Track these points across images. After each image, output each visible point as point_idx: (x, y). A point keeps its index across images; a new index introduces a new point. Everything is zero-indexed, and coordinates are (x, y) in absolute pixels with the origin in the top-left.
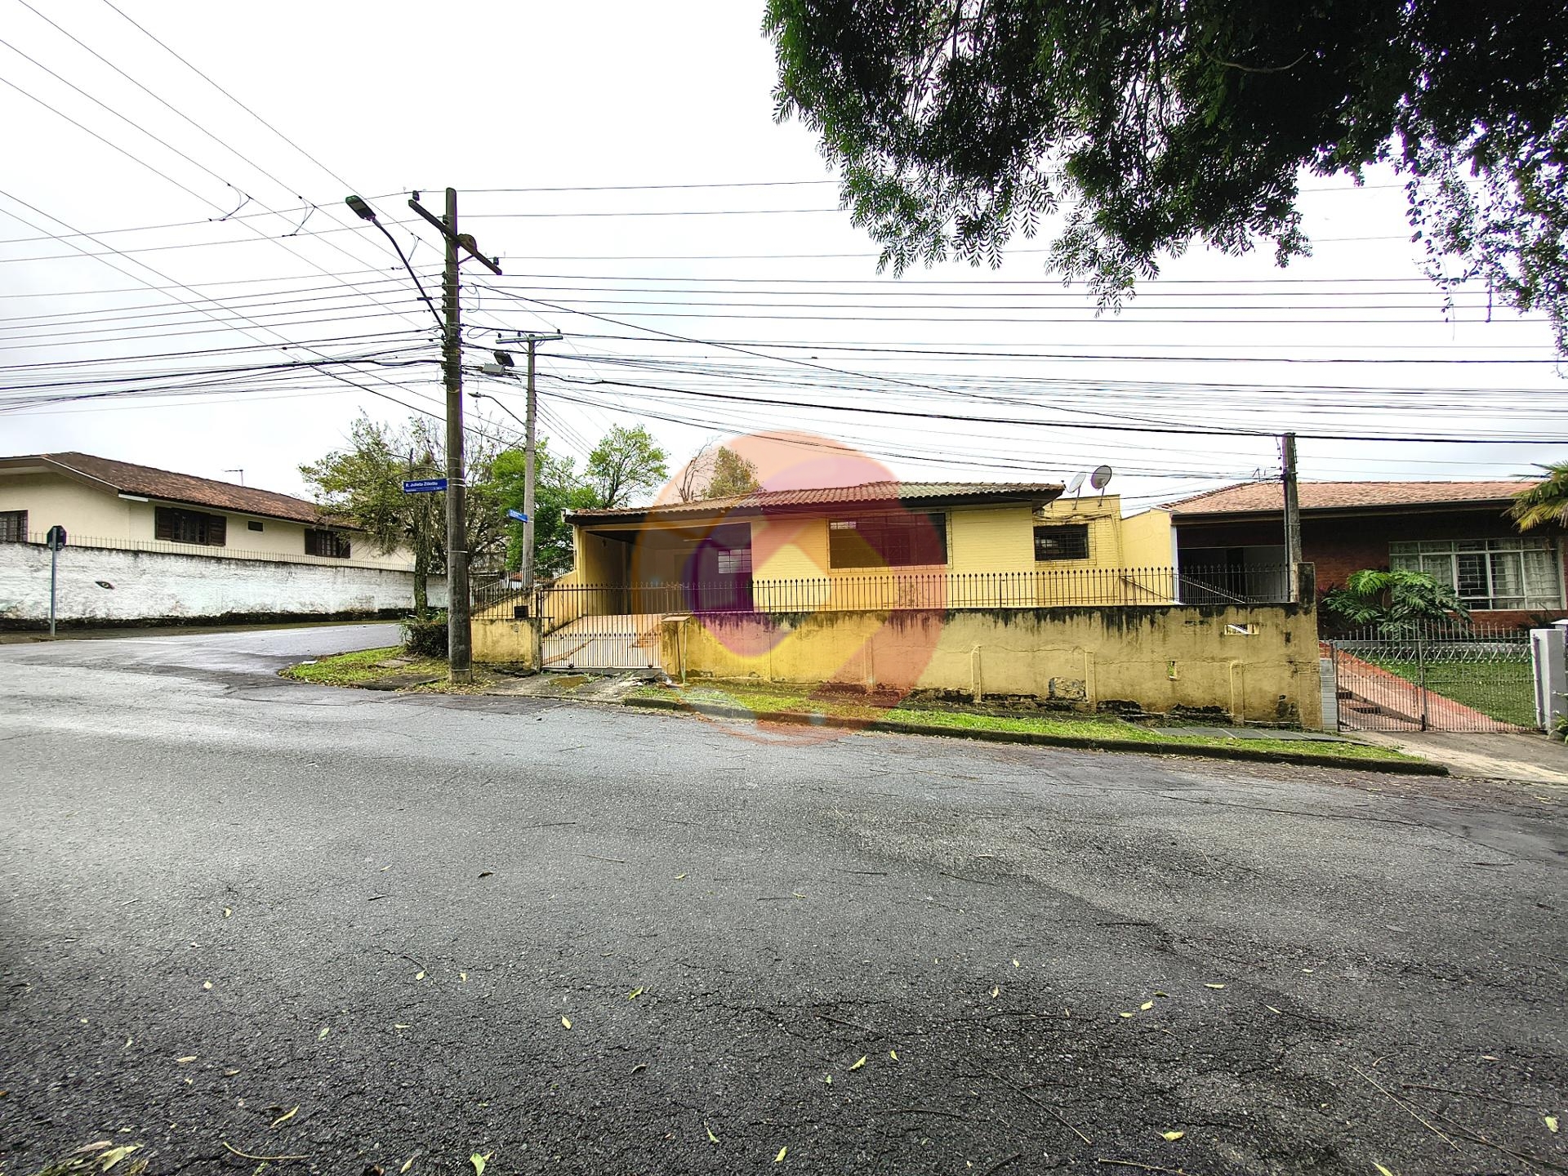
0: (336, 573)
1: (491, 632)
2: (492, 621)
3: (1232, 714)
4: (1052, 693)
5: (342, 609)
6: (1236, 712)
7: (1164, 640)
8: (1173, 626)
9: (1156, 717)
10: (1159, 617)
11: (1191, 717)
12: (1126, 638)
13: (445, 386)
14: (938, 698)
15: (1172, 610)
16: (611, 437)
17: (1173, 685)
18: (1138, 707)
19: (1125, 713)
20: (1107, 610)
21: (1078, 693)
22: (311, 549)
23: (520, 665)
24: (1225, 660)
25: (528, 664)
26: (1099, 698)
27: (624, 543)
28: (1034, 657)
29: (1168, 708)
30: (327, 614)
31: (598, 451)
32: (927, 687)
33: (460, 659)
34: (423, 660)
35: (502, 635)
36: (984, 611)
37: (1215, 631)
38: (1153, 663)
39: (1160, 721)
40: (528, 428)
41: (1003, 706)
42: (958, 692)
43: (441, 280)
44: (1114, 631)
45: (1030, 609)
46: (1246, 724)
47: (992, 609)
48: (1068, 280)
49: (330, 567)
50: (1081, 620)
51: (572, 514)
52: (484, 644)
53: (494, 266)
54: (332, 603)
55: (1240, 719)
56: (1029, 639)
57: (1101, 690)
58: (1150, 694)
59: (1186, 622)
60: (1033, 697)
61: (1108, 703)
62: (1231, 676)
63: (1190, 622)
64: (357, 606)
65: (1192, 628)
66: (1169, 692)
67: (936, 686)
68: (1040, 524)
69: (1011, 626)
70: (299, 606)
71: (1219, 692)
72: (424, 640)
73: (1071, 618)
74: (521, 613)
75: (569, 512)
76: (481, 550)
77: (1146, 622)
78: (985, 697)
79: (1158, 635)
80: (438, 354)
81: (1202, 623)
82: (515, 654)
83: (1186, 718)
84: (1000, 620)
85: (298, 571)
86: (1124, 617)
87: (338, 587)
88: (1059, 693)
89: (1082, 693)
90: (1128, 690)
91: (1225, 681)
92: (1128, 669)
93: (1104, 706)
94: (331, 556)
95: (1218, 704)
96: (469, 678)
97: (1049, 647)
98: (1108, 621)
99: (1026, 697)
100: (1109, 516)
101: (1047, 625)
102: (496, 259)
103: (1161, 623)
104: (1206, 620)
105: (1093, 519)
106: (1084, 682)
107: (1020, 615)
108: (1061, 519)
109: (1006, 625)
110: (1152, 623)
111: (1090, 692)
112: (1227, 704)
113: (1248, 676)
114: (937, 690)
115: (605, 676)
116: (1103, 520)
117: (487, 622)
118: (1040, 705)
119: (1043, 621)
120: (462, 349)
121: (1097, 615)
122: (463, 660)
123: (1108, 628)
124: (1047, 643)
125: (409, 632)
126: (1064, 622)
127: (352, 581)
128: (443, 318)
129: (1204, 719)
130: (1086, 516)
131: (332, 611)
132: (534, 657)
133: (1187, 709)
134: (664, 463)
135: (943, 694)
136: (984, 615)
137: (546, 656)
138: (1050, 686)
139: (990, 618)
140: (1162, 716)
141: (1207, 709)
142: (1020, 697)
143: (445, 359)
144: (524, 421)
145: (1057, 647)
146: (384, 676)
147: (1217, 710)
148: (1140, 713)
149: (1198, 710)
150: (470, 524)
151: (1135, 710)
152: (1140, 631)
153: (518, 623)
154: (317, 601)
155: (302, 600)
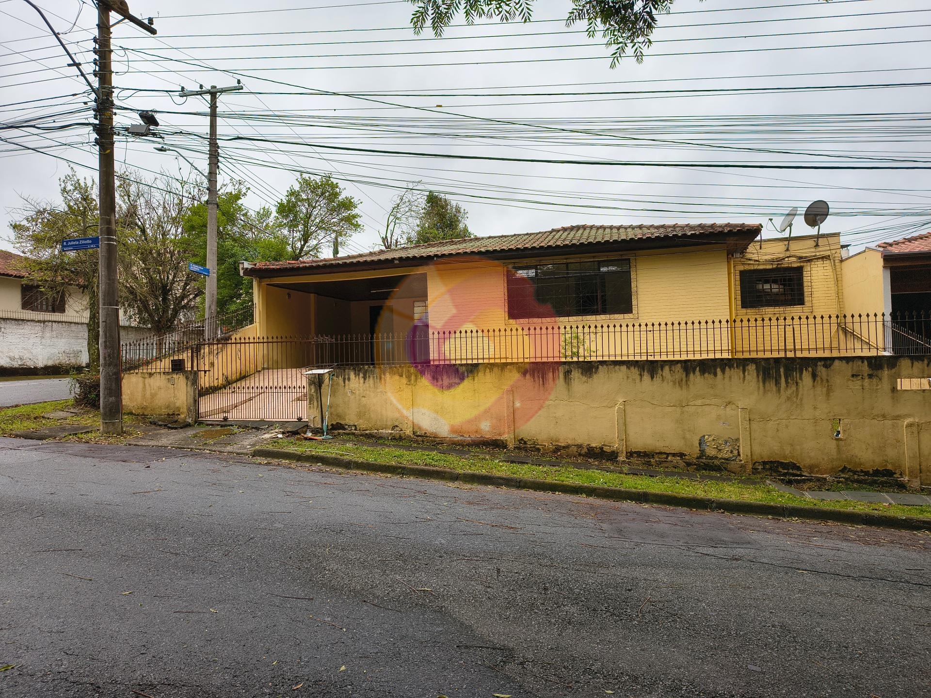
0: (44, 328)
1: (150, 385)
2: (151, 375)
3: (907, 478)
4: (702, 451)
5: (50, 363)
6: (910, 476)
7: (828, 394)
8: (837, 381)
9: (818, 480)
10: (821, 370)
11: (858, 481)
12: (786, 393)
13: (97, 148)
14: (580, 455)
15: (837, 362)
16: (297, 187)
17: (838, 446)
18: (799, 468)
19: (785, 475)
20: (763, 363)
21: (732, 452)
22: (27, 304)
23: (176, 418)
24: (897, 417)
25: (182, 416)
26: (755, 458)
27: (312, 295)
28: (683, 413)
29: (832, 471)
30: (35, 368)
31: (285, 201)
32: (570, 442)
33: (110, 410)
34: (88, 412)
35: (160, 388)
36: (629, 364)
37: (886, 385)
38: (816, 421)
39: (821, 484)
40: (210, 181)
41: (649, 464)
42: (601, 448)
43: (92, 45)
44: (771, 385)
45: (678, 362)
46: (922, 490)
47: (637, 361)
48: (592, 29)
49: (39, 321)
50: (735, 374)
51: (250, 267)
52: (144, 396)
53: (149, 27)
54: (40, 357)
55: (916, 484)
56: (676, 394)
57: (757, 449)
58: (812, 454)
59: (853, 376)
60: (681, 455)
61: (764, 463)
62: (905, 436)
63: (857, 376)
64: (64, 360)
65: (859, 383)
66: (834, 452)
67: (579, 442)
68: (747, 268)
69: (658, 379)
70: (8, 360)
71: (891, 453)
72: (90, 392)
73: (723, 371)
74: (178, 366)
75: (247, 265)
76: (187, 303)
77: (807, 377)
78: (630, 454)
79: (820, 390)
80: (90, 117)
81: (870, 376)
82: (172, 406)
83: (852, 482)
84: (646, 373)
85: (7, 326)
86: (782, 370)
87: (47, 341)
88: (711, 452)
89: (736, 452)
90: (788, 450)
91: (898, 441)
92: (787, 426)
93: (760, 467)
94: (47, 311)
95: (890, 467)
96: (119, 430)
97: (699, 402)
98: (764, 373)
99: (674, 455)
100: (827, 258)
101: (696, 379)
102: (151, 20)
103: (824, 377)
104: (875, 373)
105: (809, 261)
106: (738, 440)
107: (667, 368)
108: (772, 261)
109: (652, 378)
110: (814, 376)
111: (744, 450)
112: (900, 467)
113: (925, 437)
114: (580, 446)
115: (253, 428)
116: (820, 262)
117: (147, 376)
118: (688, 464)
119: (692, 375)
120: (114, 111)
121: (752, 368)
122: (115, 411)
123: (764, 383)
124: (696, 397)
125: (78, 385)
126: (715, 374)
127: (59, 336)
128: (95, 82)
129: (873, 483)
130: (800, 258)
131: (40, 365)
132: (189, 410)
133: (855, 472)
134: (355, 211)
135: (585, 450)
136: (628, 368)
137: (202, 410)
138: (700, 444)
139: (635, 371)
140: (825, 479)
141: (877, 473)
142: (668, 454)
143: (97, 122)
144: (206, 174)
145: (707, 402)
146: (43, 427)
147: (889, 473)
148: (801, 476)
149: (867, 473)
150: (174, 277)
151: (795, 472)
152: (800, 385)
153: (175, 376)
154: (26, 355)
155: (12, 354)
